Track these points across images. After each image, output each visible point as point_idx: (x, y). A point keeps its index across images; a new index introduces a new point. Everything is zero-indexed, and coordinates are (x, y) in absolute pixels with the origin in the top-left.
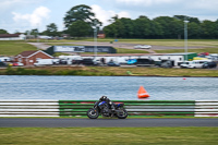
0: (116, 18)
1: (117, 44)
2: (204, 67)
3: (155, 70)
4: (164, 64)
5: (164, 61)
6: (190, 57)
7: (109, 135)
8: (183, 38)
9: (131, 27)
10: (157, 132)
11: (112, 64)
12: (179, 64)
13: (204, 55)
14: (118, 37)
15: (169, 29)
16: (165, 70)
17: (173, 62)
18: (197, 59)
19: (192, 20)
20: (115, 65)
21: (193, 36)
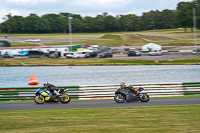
0: (9, 16)
1: (11, 38)
2: (86, 57)
3: (45, 60)
4: (53, 55)
5: (52, 52)
6: (74, 49)
7: (5, 118)
8: (68, 32)
9: (23, 24)
10: (46, 113)
11: (7, 56)
12: (65, 55)
13: (86, 46)
14: (12, 32)
15: (55, 24)
16: (53, 60)
17: (59, 53)
18: (80, 50)
19: (75, 16)
20: (9, 57)
21: (76, 30)
